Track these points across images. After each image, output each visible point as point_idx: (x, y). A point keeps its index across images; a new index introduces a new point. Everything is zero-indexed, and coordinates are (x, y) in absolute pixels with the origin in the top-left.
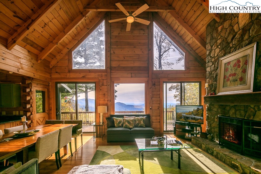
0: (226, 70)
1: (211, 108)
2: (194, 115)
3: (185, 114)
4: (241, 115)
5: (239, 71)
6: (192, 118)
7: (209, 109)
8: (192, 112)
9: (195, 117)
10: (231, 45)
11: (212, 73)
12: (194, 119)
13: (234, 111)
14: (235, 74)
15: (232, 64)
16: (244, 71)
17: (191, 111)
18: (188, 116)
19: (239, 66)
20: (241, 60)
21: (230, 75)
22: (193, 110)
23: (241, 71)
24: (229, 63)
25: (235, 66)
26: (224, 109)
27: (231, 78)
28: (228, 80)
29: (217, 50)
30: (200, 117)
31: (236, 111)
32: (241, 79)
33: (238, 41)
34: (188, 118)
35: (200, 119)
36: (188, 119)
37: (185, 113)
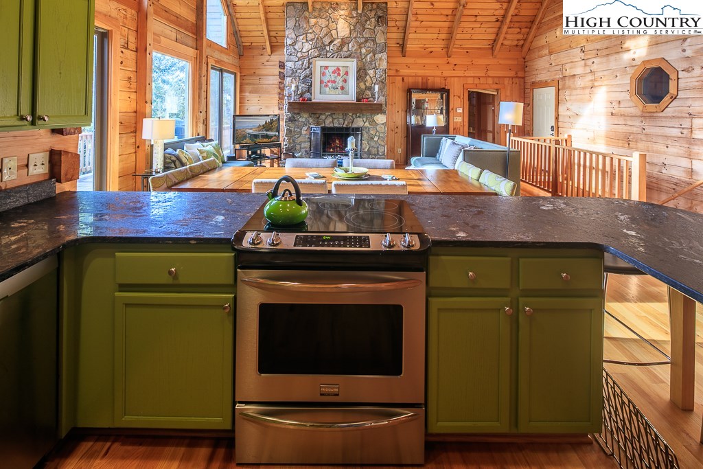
0: (323, 74)
1: (294, 118)
2: (267, 130)
3: (251, 131)
4: (339, 124)
5: (339, 80)
6: (264, 136)
7: (291, 120)
8: (263, 125)
9: (268, 133)
10: (327, 48)
11: (296, 71)
12: (267, 137)
13: (331, 120)
14: (334, 82)
15: (331, 70)
16: (345, 81)
17: (261, 124)
18: (257, 133)
19: (339, 74)
20: (341, 68)
21: (329, 81)
22: (264, 123)
23: (341, 80)
24: (326, 67)
25: (334, 72)
26: (318, 118)
27: (330, 85)
28: (327, 86)
29: (307, 46)
30: (274, 133)
31: (333, 119)
32: (342, 88)
33: (338, 49)
34: (256, 136)
35: (275, 135)
36: (256, 138)
37: (251, 129)
